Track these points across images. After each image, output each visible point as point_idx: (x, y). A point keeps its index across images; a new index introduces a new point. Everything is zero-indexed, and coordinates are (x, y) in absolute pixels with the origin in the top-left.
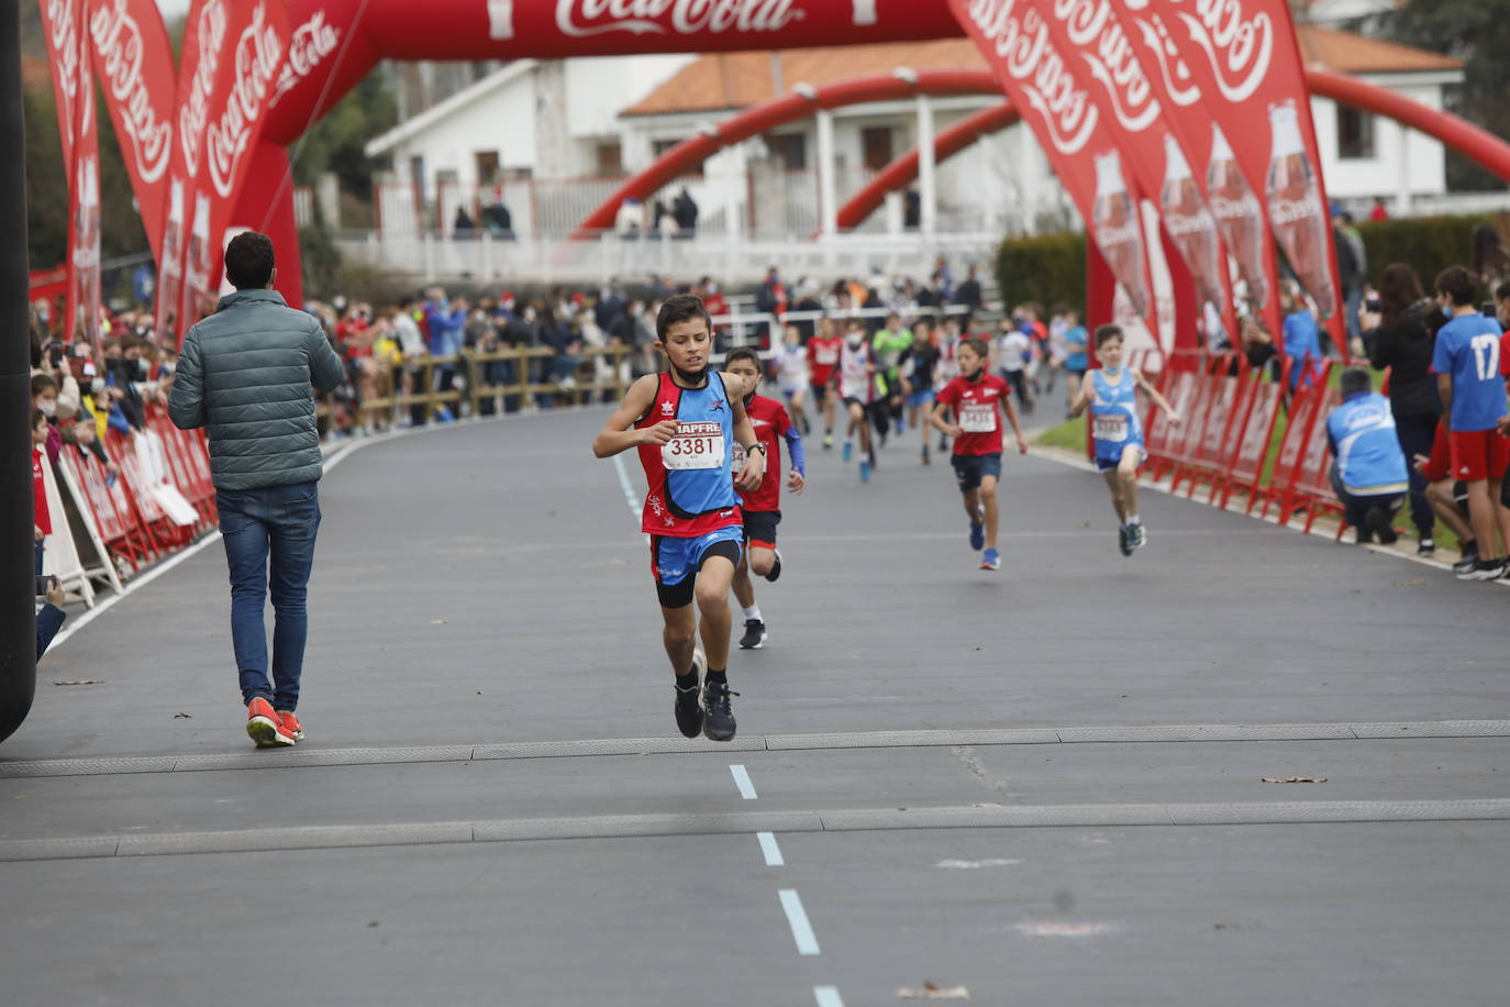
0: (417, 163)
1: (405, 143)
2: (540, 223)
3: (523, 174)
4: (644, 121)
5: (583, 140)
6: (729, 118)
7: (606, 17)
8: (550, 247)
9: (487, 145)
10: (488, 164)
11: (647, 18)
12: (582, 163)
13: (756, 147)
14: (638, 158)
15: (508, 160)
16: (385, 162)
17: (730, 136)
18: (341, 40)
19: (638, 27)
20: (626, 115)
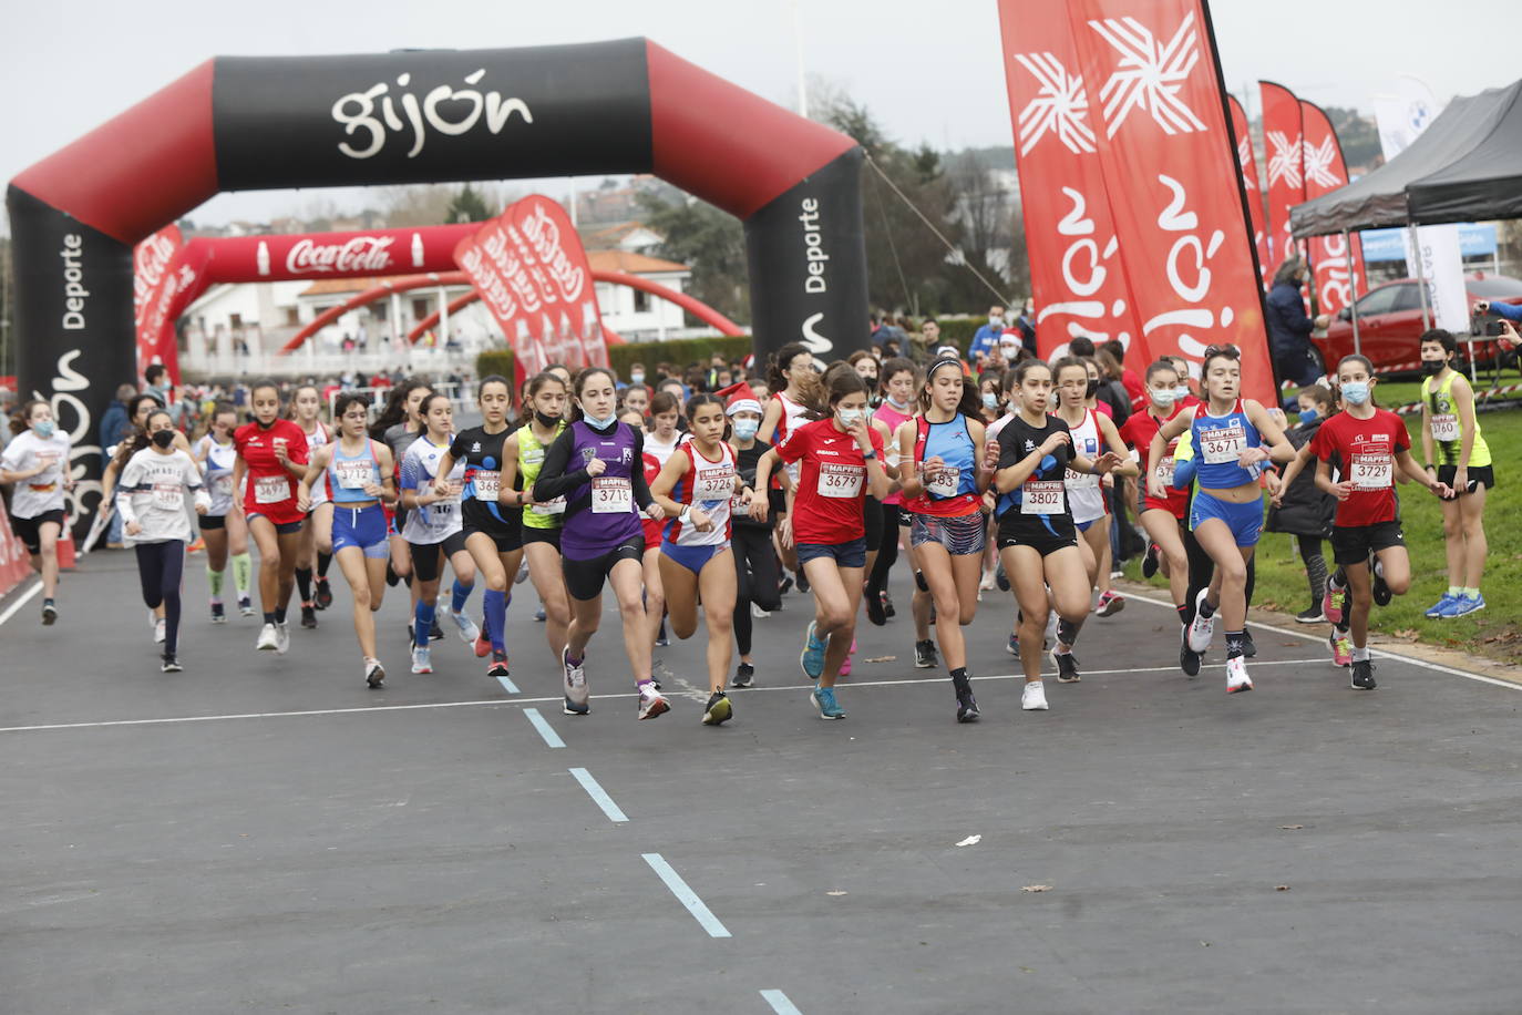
0: (202, 320)
1: (197, 310)
2: (264, 346)
3: (255, 325)
4: (310, 299)
5: (281, 308)
6: (353, 296)
7: (308, 265)
8: (268, 357)
9: (235, 311)
10: (236, 321)
11: (327, 265)
12: (282, 319)
13: (364, 311)
14: (307, 316)
15: (245, 318)
16: (187, 321)
17: (353, 306)
18: (197, 276)
19: (322, 269)
20: (302, 295)
